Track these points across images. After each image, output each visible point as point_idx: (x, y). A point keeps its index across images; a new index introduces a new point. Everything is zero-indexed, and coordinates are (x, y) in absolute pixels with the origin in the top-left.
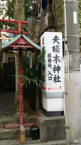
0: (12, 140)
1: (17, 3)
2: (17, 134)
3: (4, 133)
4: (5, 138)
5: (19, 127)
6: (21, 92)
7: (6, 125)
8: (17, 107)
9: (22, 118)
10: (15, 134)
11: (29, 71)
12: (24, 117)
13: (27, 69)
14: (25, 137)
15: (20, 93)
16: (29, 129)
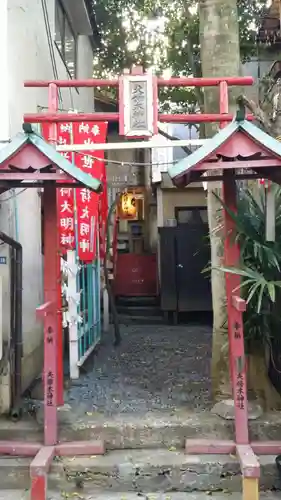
0: (210, 494)
1: (212, 17)
2: (228, 474)
3: (183, 469)
4: (188, 487)
5: (234, 451)
6: (237, 326)
7: (190, 442)
8: (223, 381)
9: (246, 420)
10: (223, 476)
11: (264, 253)
12: (253, 417)
13: (256, 245)
14: (260, 490)
15: (233, 331)
16: (274, 462)
